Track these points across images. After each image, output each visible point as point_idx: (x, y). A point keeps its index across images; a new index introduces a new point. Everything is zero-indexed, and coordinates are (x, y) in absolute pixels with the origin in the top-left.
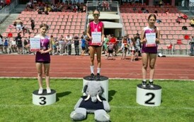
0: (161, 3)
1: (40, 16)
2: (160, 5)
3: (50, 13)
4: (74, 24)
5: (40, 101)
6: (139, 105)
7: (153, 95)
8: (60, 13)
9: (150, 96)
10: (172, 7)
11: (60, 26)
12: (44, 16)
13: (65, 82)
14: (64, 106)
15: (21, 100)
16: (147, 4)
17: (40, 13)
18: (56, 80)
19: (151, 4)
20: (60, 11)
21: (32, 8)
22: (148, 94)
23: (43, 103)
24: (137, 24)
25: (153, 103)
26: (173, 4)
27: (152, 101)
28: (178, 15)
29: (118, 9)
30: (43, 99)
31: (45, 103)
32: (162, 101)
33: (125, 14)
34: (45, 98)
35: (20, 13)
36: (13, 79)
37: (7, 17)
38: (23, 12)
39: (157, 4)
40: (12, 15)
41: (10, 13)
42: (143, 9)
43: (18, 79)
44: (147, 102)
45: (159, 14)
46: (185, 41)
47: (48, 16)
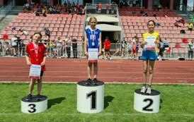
0: (159, 7)
1: (37, 17)
2: (159, 9)
3: (48, 15)
4: (72, 26)
5: (29, 108)
6: (137, 112)
7: (152, 102)
8: (58, 15)
9: (148, 102)
10: (171, 11)
11: (58, 28)
12: (42, 18)
13: (60, 86)
14: (55, 114)
15: (9, 108)
16: (146, 8)
17: (37, 15)
18: (51, 84)
19: (150, 8)
20: (59, 13)
21: (29, 9)
22: (146, 100)
23: (32, 110)
24: (136, 28)
25: (151, 110)
26: (171, 7)
27: (150, 108)
28: (176, 18)
29: (118, 12)
30: (32, 106)
31: (35, 110)
32: (160, 107)
33: (125, 17)
34: (34, 106)
35: (17, 14)
36: (3, 84)
37: (3, 18)
38: (20, 14)
39: (155, 7)
40: (8, 16)
41: (7, 14)
42: (142, 12)
43: (9, 84)
44: (145, 109)
45: (158, 18)
46: (183, 45)
47: (46, 18)
